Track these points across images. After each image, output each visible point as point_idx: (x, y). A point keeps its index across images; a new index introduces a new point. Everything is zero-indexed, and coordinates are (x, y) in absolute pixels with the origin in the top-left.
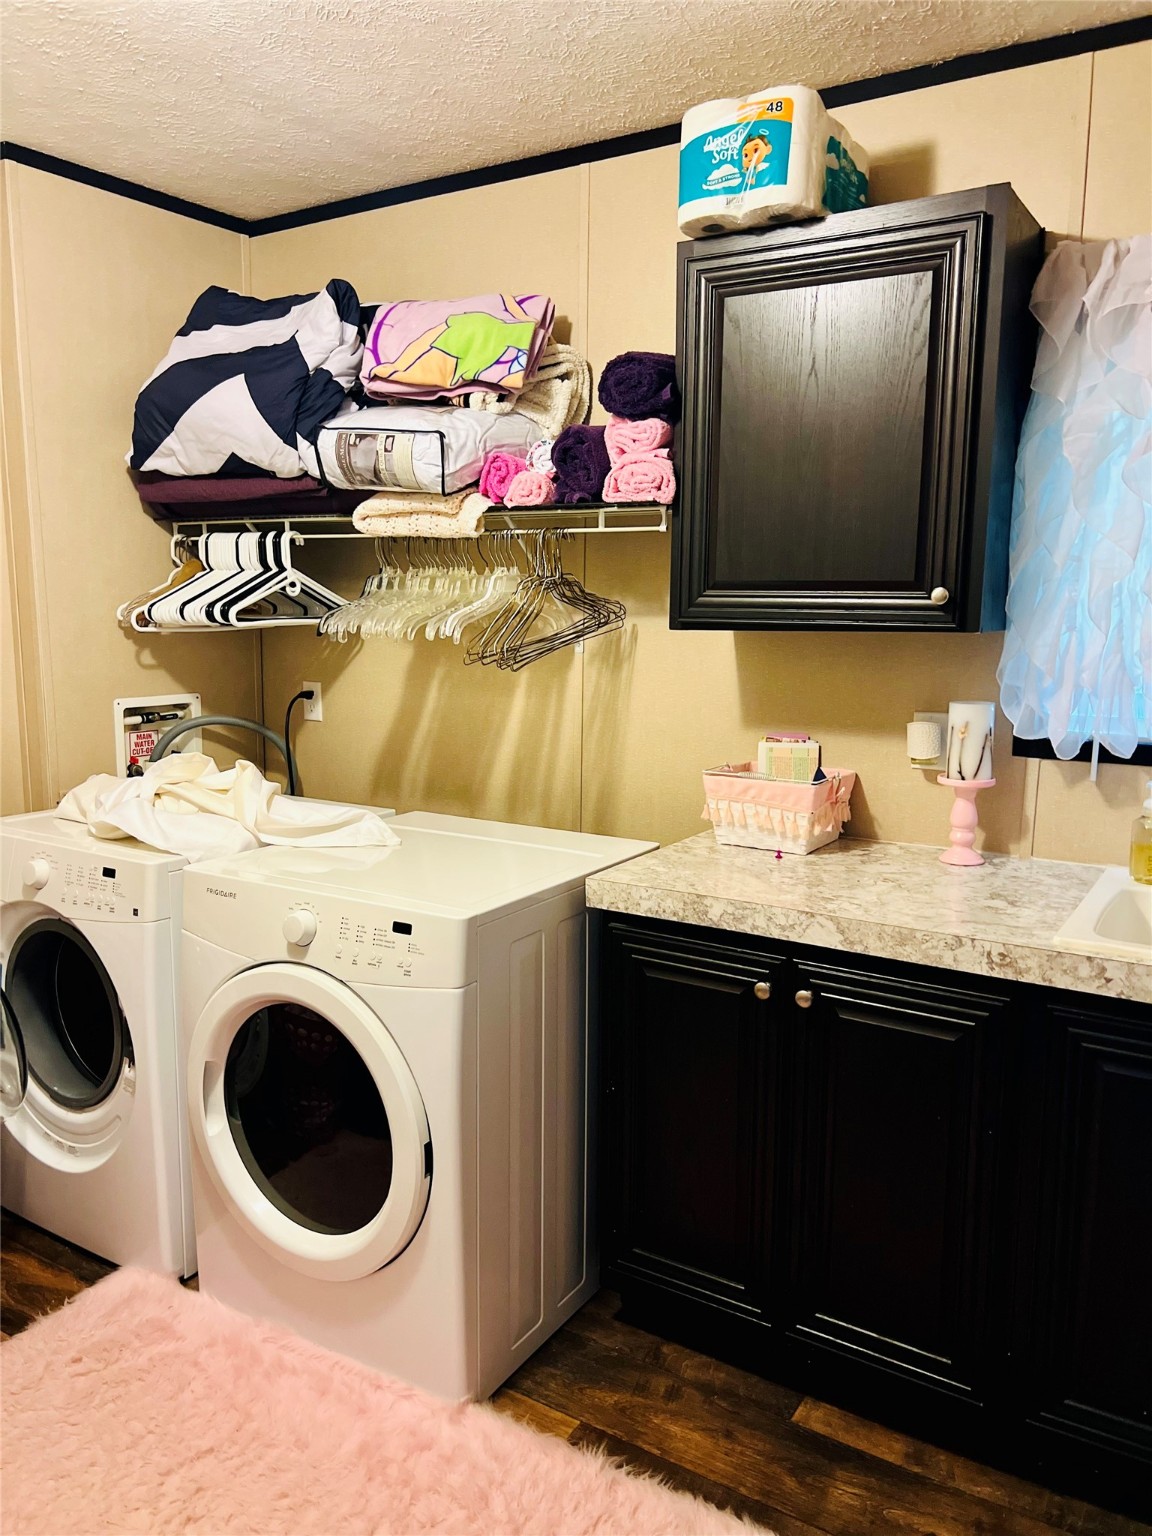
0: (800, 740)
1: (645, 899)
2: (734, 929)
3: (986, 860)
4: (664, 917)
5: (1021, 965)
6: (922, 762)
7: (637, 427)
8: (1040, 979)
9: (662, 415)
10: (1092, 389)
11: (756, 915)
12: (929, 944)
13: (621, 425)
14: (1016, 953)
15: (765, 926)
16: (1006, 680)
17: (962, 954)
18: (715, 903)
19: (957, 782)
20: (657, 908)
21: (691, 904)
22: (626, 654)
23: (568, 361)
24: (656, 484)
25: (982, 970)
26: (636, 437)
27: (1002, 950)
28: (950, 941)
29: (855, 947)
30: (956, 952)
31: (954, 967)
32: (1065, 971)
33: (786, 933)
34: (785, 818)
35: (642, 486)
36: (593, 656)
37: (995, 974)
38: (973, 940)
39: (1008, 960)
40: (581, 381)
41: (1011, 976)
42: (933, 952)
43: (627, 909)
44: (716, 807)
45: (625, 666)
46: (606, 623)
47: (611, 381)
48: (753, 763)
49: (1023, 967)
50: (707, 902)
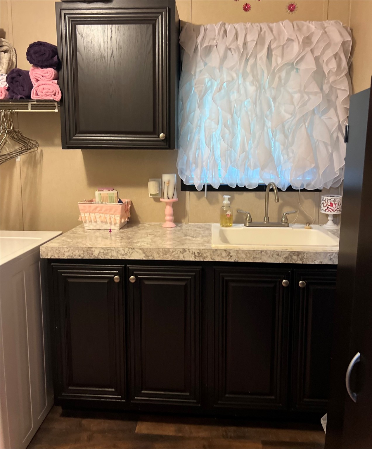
0: (110, 190)
1: (67, 252)
2: (104, 258)
3: (177, 225)
4: (75, 258)
5: (205, 255)
6: (153, 195)
7: (44, 71)
8: (211, 259)
9: (54, 67)
10: (201, 71)
11: (113, 252)
12: (175, 253)
13: (36, 70)
14: (203, 252)
15: (116, 255)
16: (180, 166)
17: (186, 254)
18: (96, 250)
19: (166, 200)
20: (72, 255)
21: (86, 251)
22: (39, 161)
23: (6, 46)
24: (53, 93)
25: (192, 259)
26: (43, 75)
27: (198, 251)
28: (182, 251)
29: (150, 258)
30: (184, 254)
31: (184, 259)
32: (218, 256)
33: (124, 257)
34: (111, 217)
35: (48, 94)
36: (24, 163)
37: (197, 260)
38: (189, 249)
39: (200, 254)
40: (12, 55)
41: (202, 260)
42: (176, 255)
43: (59, 257)
44: (84, 216)
45: (39, 166)
46: (30, 149)
47: (32, 52)
48: (93, 199)
49: (205, 256)
50: (93, 249)
